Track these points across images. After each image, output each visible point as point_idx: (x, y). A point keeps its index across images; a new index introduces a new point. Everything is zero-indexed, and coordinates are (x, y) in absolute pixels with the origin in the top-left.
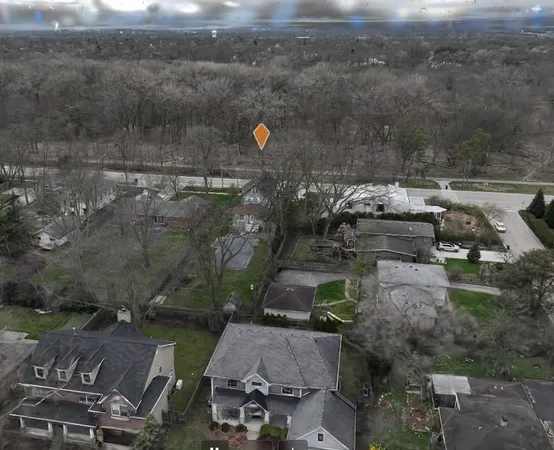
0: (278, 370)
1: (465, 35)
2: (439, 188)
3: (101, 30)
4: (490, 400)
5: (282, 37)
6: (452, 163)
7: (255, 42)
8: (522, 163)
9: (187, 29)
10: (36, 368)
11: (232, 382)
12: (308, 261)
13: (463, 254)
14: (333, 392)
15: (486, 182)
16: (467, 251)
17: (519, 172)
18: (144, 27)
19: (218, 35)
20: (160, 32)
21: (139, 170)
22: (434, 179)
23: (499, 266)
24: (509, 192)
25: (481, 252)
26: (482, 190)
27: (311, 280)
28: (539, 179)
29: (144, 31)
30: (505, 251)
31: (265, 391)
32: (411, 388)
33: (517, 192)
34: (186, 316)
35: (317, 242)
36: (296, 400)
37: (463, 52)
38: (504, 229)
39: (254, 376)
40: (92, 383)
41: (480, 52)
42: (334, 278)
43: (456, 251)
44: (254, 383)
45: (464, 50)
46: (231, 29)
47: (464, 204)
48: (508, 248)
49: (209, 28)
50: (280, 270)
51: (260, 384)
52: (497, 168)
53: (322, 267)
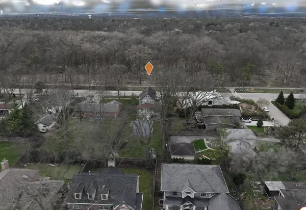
0: (198, 185)
1: (215, 17)
2: (231, 92)
3: (27, 15)
4: (296, 191)
5: (127, 19)
6: (232, 80)
7: (113, 21)
8: (264, 79)
9: (74, 14)
10: (75, 194)
11: (175, 193)
12: (182, 130)
13: (254, 123)
14: (227, 194)
15: (253, 88)
16: (257, 122)
17: (264, 83)
18: (51, 13)
19: (91, 17)
20: (60, 16)
21: (77, 88)
22: (227, 88)
23: (273, 129)
24: (263, 92)
25: (264, 122)
26: (250, 92)
27: (186, 140)
28: (275, 86)
29: (51, 15)
30: (271, 121)
31: (192, 196)
32: (254, 189)
33: (267, 93)
34: (132, 162)
35: (187, 121)
36: (208, 199)
37: (219, 26)
38: (268, 110)
39: (187, 189)
40: (107, 199)
41: (228, 25)
42: (198, 138)
43: (250, 122)
44: (186, 193)
45: (220, 25)
46: (98, 14)
47: (246, 99)
48: (273, 119)
49: (86, 13)
50: (170, 136)
51: (189, 193)
52: (253, 81)
53: (190, 133)
